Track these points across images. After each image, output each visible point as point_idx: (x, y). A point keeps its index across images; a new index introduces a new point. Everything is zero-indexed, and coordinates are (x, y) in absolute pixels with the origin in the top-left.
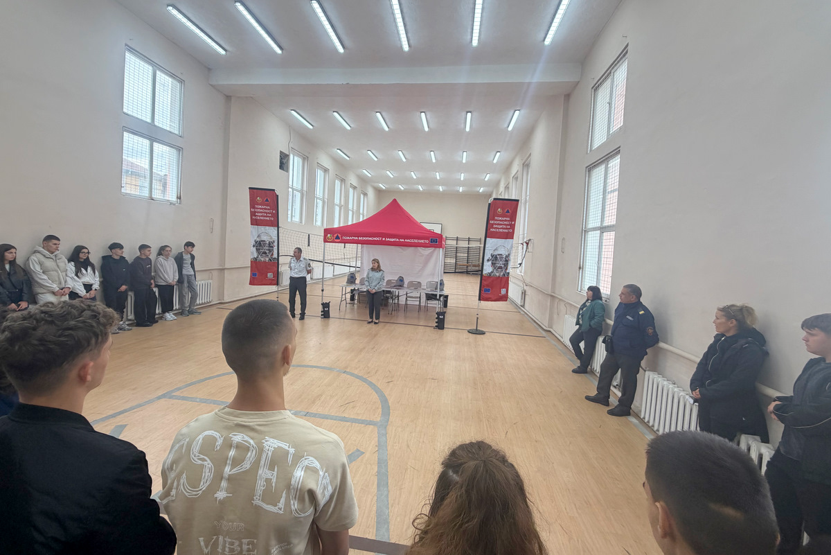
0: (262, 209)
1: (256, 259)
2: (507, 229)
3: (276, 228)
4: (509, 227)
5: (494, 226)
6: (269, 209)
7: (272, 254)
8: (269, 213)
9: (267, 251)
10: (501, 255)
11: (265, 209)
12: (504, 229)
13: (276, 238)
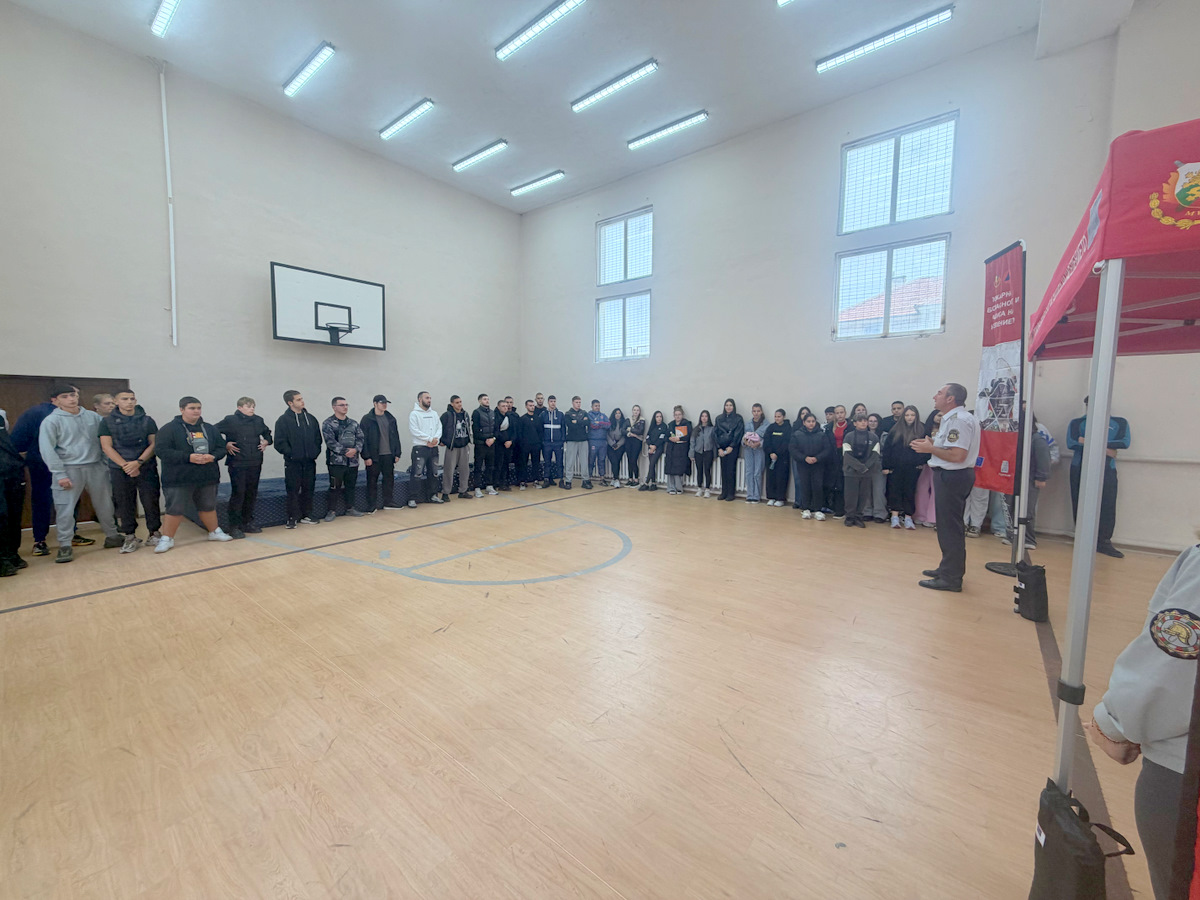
0: (1000, 300)
3: (1019, 342)
7: (1011, 413)
8: (1009, 308)
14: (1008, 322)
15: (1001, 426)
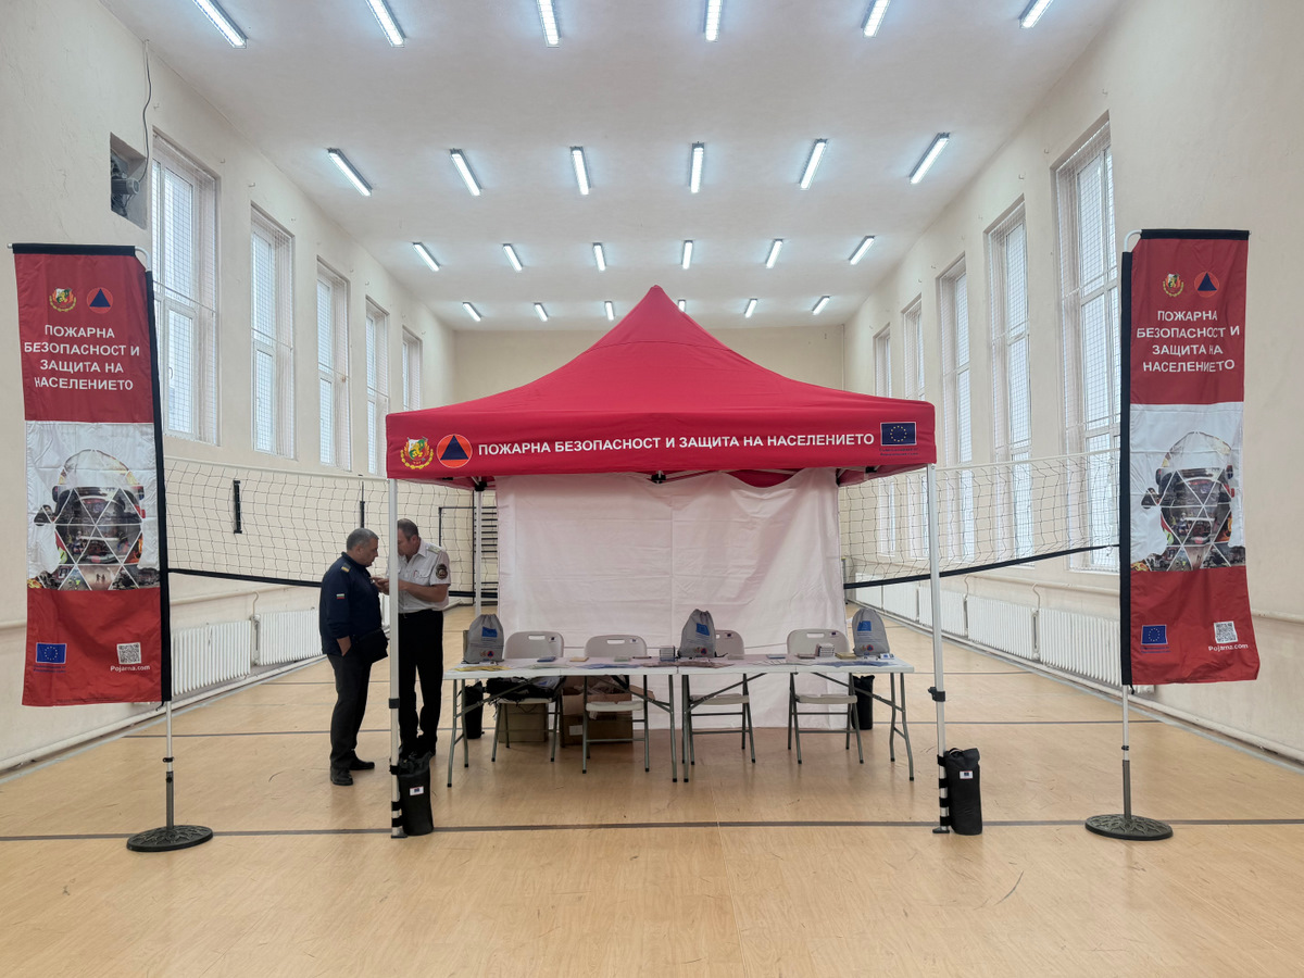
0: (80, 341)
1: (51, 580)
2: (1209, 358)
3: (150, 429)
4: (1218, 350)
5: (1157, 351)
6: (110, 342)
7: (136, 553)
8: (111, 359)
9: (110, 541)
10: (1200, 472)
11: (94, 340)
12: (1199, 358)
13: (153, 475)
14: (109, 385)
15: (90, 579)
